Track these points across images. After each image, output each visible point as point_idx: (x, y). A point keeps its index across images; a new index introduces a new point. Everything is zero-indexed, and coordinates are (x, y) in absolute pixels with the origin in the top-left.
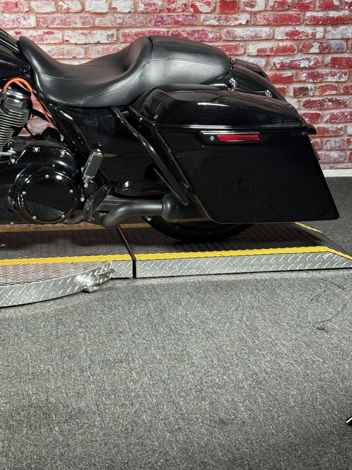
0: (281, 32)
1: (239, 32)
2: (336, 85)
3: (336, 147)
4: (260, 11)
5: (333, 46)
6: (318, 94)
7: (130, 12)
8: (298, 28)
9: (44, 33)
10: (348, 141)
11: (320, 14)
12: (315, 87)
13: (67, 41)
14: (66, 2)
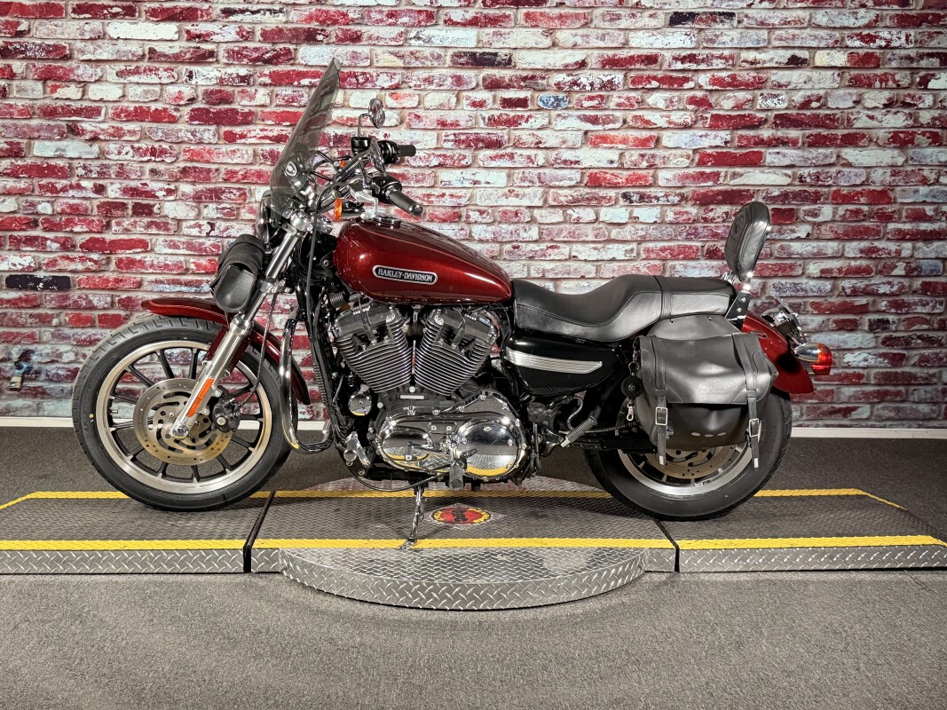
0: (853, 248)
1: (797, 247)
2: (928, 318)
3: (926, 399)
4: (825, 222)
5: (924, 267)
6: (903, 328)
7: (655, 222)
8: (876, 244)
9: (548, 248)
10: (944, 392)
11: (908, 226)
12: (898, 320)
13: (574, 257)
14: (577, 210)
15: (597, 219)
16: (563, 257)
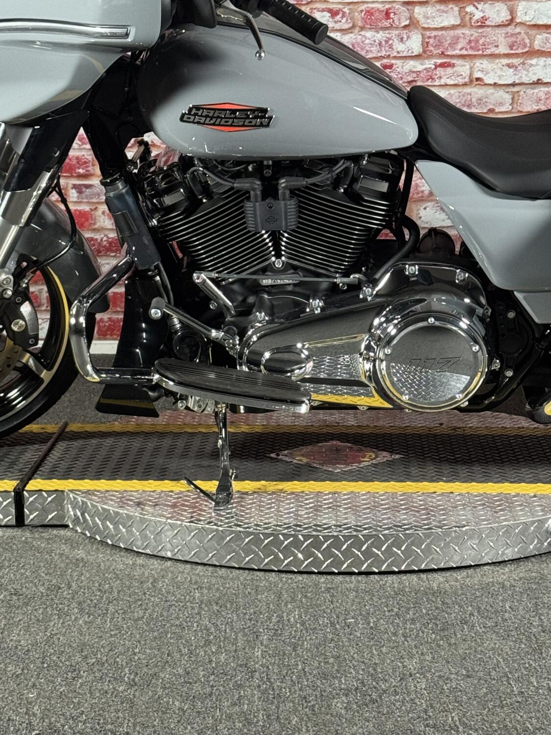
9: (436, 66)
13: (478, 79)
14: (480, 6)
15: (512, 20)
16: (460, 81)
